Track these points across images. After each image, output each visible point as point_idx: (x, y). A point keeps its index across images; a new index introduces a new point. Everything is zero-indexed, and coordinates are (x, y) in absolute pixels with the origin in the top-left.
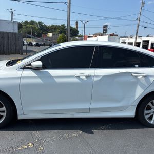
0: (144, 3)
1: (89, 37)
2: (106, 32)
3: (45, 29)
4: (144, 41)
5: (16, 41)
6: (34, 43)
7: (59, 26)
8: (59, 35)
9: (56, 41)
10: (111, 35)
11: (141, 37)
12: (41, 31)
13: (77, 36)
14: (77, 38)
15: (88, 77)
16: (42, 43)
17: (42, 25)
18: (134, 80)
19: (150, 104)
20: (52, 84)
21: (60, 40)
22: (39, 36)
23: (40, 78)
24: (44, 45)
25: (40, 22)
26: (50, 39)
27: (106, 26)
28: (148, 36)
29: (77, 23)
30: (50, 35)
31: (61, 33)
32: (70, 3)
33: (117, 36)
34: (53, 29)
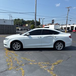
0: (69, 10)
1: (45, 25)
2: (53, 23)
3: (25, 22)
4: (71, 27)
5: (13, 28)
6: (20, 29)
7: (31, 21)
8: (31, 25)
9: (30, 28)
10: (56, 24)
11: (70, 25)
12: (23, 23)
13: (39, 25)
14: (40, 26)
15: (40, 37)
16: (24, 29)
17: (23, 21)
18: (52, 38)
19: (57, 44)
20: (32, 39)
21: (32, 27)
22: (22, 26)
23: (29, 37)
24: (24, 30)
25: (22, 19)
26: (27, 27)
27: (53, 20)
28: (74, 24)
29: (40, 19)
30: (27, 25)
31: (32, 24)
32: (36, 13)
33: (59, 24)
34: (28, 22)
